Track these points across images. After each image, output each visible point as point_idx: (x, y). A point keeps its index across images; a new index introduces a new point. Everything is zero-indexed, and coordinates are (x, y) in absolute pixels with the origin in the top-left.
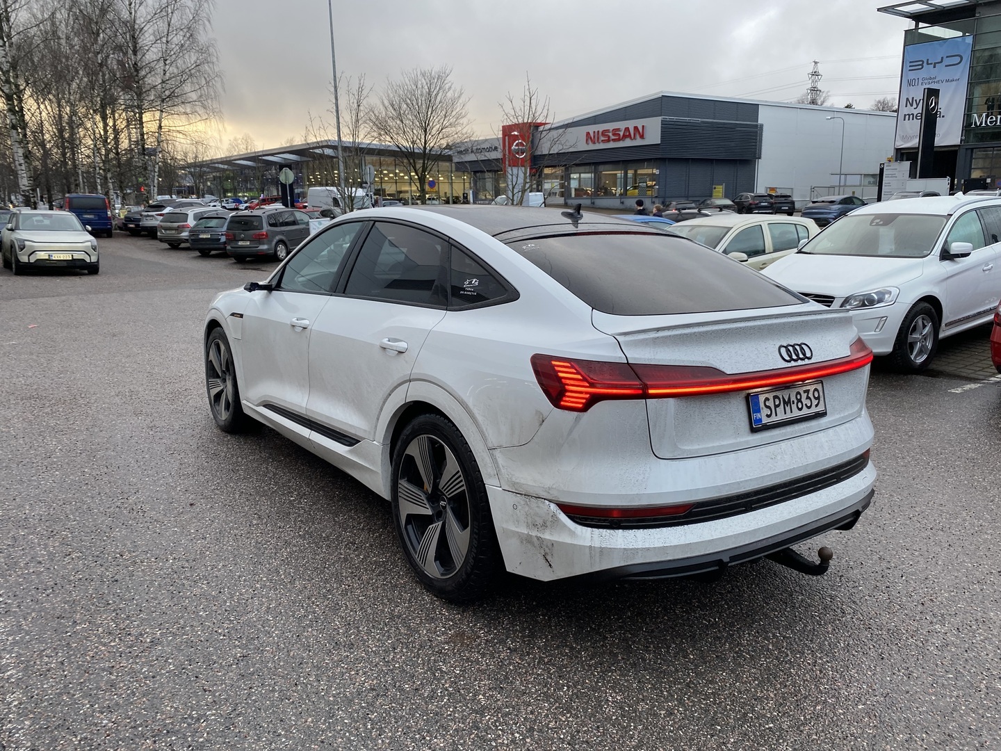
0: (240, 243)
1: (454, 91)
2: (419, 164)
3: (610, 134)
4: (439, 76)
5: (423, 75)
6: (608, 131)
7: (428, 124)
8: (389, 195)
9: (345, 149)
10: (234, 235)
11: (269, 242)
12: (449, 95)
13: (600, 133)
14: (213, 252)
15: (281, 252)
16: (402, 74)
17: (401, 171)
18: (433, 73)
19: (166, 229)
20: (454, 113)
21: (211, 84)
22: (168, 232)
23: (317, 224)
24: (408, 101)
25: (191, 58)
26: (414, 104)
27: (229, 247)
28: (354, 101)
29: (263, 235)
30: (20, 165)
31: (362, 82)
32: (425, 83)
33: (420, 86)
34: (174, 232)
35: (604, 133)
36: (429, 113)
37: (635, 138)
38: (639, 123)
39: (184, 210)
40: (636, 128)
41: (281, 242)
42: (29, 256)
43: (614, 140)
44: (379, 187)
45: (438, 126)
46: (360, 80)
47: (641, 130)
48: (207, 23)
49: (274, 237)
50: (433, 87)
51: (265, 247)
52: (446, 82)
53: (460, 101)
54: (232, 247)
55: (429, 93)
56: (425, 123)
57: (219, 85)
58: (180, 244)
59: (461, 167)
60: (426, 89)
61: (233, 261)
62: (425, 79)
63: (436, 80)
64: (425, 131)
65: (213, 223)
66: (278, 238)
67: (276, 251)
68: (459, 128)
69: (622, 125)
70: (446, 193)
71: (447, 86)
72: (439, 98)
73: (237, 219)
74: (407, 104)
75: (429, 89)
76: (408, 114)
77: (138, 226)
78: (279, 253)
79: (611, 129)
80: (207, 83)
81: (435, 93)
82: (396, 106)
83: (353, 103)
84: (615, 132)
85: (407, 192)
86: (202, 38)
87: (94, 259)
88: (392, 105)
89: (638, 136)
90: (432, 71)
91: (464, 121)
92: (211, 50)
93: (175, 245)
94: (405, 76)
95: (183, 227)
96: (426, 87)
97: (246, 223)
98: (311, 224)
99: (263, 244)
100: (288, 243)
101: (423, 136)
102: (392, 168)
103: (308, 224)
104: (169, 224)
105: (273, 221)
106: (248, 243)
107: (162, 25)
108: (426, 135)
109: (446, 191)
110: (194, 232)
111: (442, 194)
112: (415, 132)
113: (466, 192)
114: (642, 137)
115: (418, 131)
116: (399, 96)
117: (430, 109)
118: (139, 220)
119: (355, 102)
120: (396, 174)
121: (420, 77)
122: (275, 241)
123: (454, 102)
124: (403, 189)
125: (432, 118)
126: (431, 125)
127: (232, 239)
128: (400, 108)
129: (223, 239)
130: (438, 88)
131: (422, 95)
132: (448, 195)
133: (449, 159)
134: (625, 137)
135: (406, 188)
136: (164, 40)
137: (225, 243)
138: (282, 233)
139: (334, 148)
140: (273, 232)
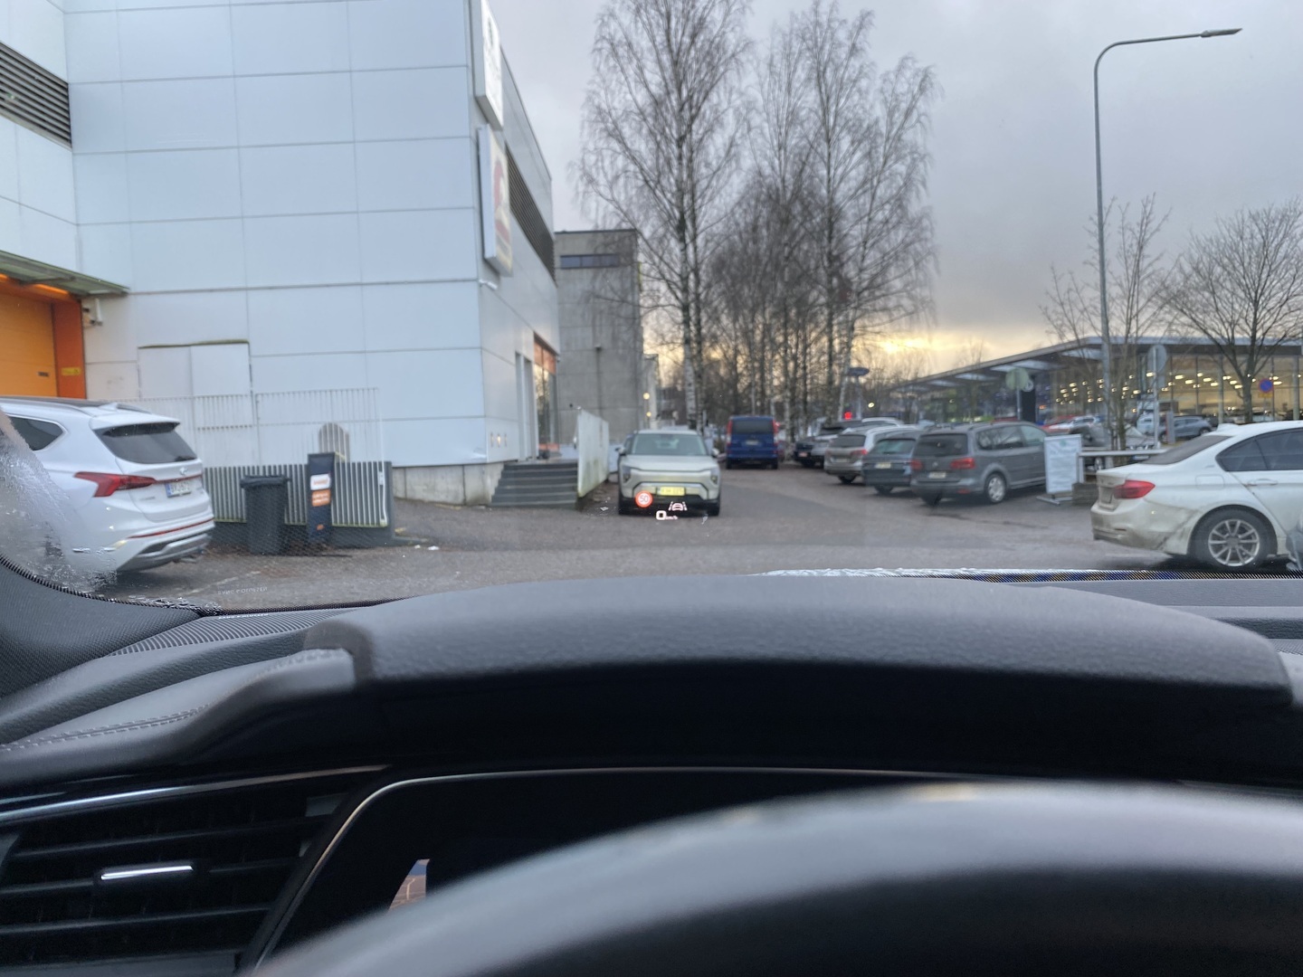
0: (932, 476)
2: (1241, 359)
4: (1283, 216)
5: (1254, 218)
7: (1262, 294)
8: (1183, 411)
9: (1116, 348)
10: (923, 464)
11: (977, 475)
14: (896, 490)
15: (996, 490)
16: (1217, 221)
17: (1206, 376)
18: (1273, 212)
19: (836, 456)
21: (920, 265)
22: (839, 461)
23: (1058, 444)
24: (1226, 261)
25: (899, 236)
26: (1237, 265)
27: (914, 482)
28: (1132, 241)
29: (967, 463)
30: (690, 385)
31: (1148, 209)
32: (1257, 231)
33: (1247, 235)
34: (844, 461)
36: (1264, 276)
39: (860, 430)
41: (997, 473)
42: (634, 488)
44: (1168, 400)
45: (1281, 294)
46: (1145, 207)
48: (921, 187)
49: (985, 466)
50: (1272, 234)
51: (968, 482)
52: (1296, 224)
54: (920, 482)
55: (1265, 245)
56: (1256, 293)
57: (931, 266)
58: (854, 478)
60: (1258, 240)
61: (920, 502)
62: (1257, 224)
63: (1277, 224)
64: (1256, 303)
65: (896, 447)
66: (993, 466)
67: (986, 488)
70: (1285, 405)
72: (1282, 250)
73: (928, 438)
74: (1224, 267)
75: (1265, 238)
76: (1224, 280)
77: (809, 454)
78: (991, 491)
80: (917, 264)
81: (1275, 243)
82: (1204, 271)
83: (1131, 246)
85: (1215, 405)
86: (914, 208)
87: (713, 495)
88: (1197, 270)
90: (1270, 210)
92: (925, 223)
93: (847, 479)
94: (1221, 223)
95: (859, 453)
96: (1259, 236)
97: (944, 445)
98: (1049, 447)
99: (966, 476)
100: (1008, 477)
101: (1251, 315)
102: (1192, 371)
103: (1042, 445)
104: (840, 450)
105: (985, 442)
106: (943, 476)
108: (1256, 310)
109: (1287, 400)
110: (870, 459)
111: (1278, 406)
112: (1236, 306)
115: (1242, 308)
116: (1209, 255)
117: (1266, 270)
118: (810, 448)
119: (1135, 242)
120: (1198, 381)
121: (1248, 222)
122: (986, 472)
124: (1209, 401)
125: (1268, 283)
126: (1266, 294)
127: (921, 469)
128: (1211, 273)
129: (908, 470)
130: (1281, 236)
131: (1250, 250)
132: (1289, 408)
133: (1294, 351)
135: (1215, 400)
136: (866, 219)
137: (910, 477)
138: (998, 459)
139: (1098, 347)
140: (984, 458)
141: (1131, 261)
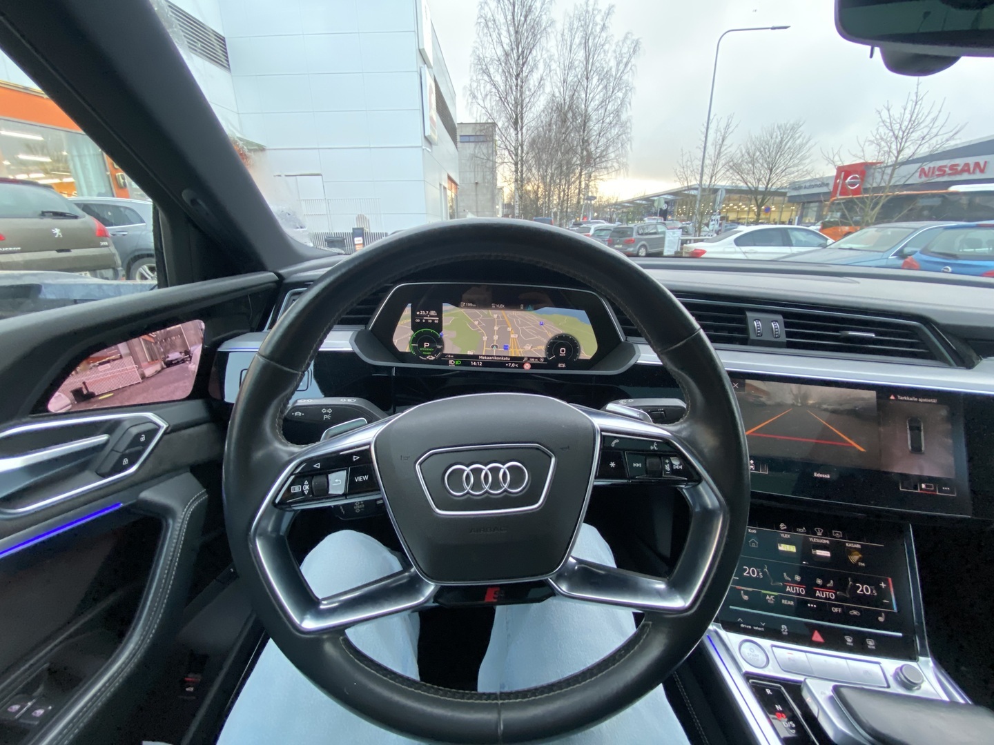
1: (803, 139)
2: (760, 197)
3: (947, 169)
4: (792, 128)
5: (779, 128)
6: (945, 166)
7: (775, 166)
9: (704, 190)
10: (613, 241)
11: (635, 246)
12: (798, 142)
13: (936, 169)
15: (642, 253)
17: (743, 204)
20: (799, 156)
23: (671, 233)
24: (762, 149)
25: (615, 131)
26: (767, 151)
29: (632, 241)
31: (730, 121)
32: (779, 134)
33: (774, 136)
35: (940, 169)
36: (777, 157)
37: (974, 172)
38: (981, 159)
39: (589, 225)
40: (977, 164)
41: (643, 246)
43: (950, 174)
45: (783, 166)
46: (728, 120)
47: (982, 166)
48: (628, 105)
49: (639, 242)
50: (785, 136)
52: (797, 132)
53: (807, 146)
55: (781, 142)
56: (772, 165)
57: (628, 147)
59: (793, 200)
60: (779, 139)
62: (780, 131)
63: (789, 131)
64: (771, 170)
65: (603, 233)
66: (643, 242)
67: (638, 251)
68: (802, 167)
69: (960, 162)
71: (797, 135)
72: (788, 145)
73: (617, 230)
74: (761, 152)
75: (782, 138)
76: (760, 159)
78: (640, 253)
79: (949, 165)
80: (622, 145)
81: (786, 141)
82: (751, 154)
83: (719, 139)
84: (952, 167)
85: (744, 218)
86: (624, 117)
88: (749, 154)
89: (977, 170)
90: (787, 124)
91: (807, 161)
92: (629, 124)
94: (763, 129)
95: (587, 236)
96: (779, 137)
97: (623, 233)
98: (667, 235)
99: (630, 247)
101: (768, 176)
102: (737, 202)
103: (665, 234)
105: (640, 232)
106: (621, 246)
107: (602, 111)
108: (771, 174)
109: (776, 217)
111: (771, 218)
112: (762, 172)
113: (792, 218)
114: (982, 171)
115: (765, 172)
116: (755, 146)
117: (779, 154)
119: (721, 137)
120: (739, 207)
121: (776, 129)
122: (639, 245)
123: (801, 147)
124: (742, 217)
125: (779, 161)
126: (777, 166)
127: (612, 243)
128: (754, 155)
130: (789, 137)
131: (774, 144)
133: (784, 194)
134: (963, 171)
135: (745, 216)
136: (601, 121)
138: (645, 240)
139: (697, 189)
140: (639, 239)
141: (718, 147)
